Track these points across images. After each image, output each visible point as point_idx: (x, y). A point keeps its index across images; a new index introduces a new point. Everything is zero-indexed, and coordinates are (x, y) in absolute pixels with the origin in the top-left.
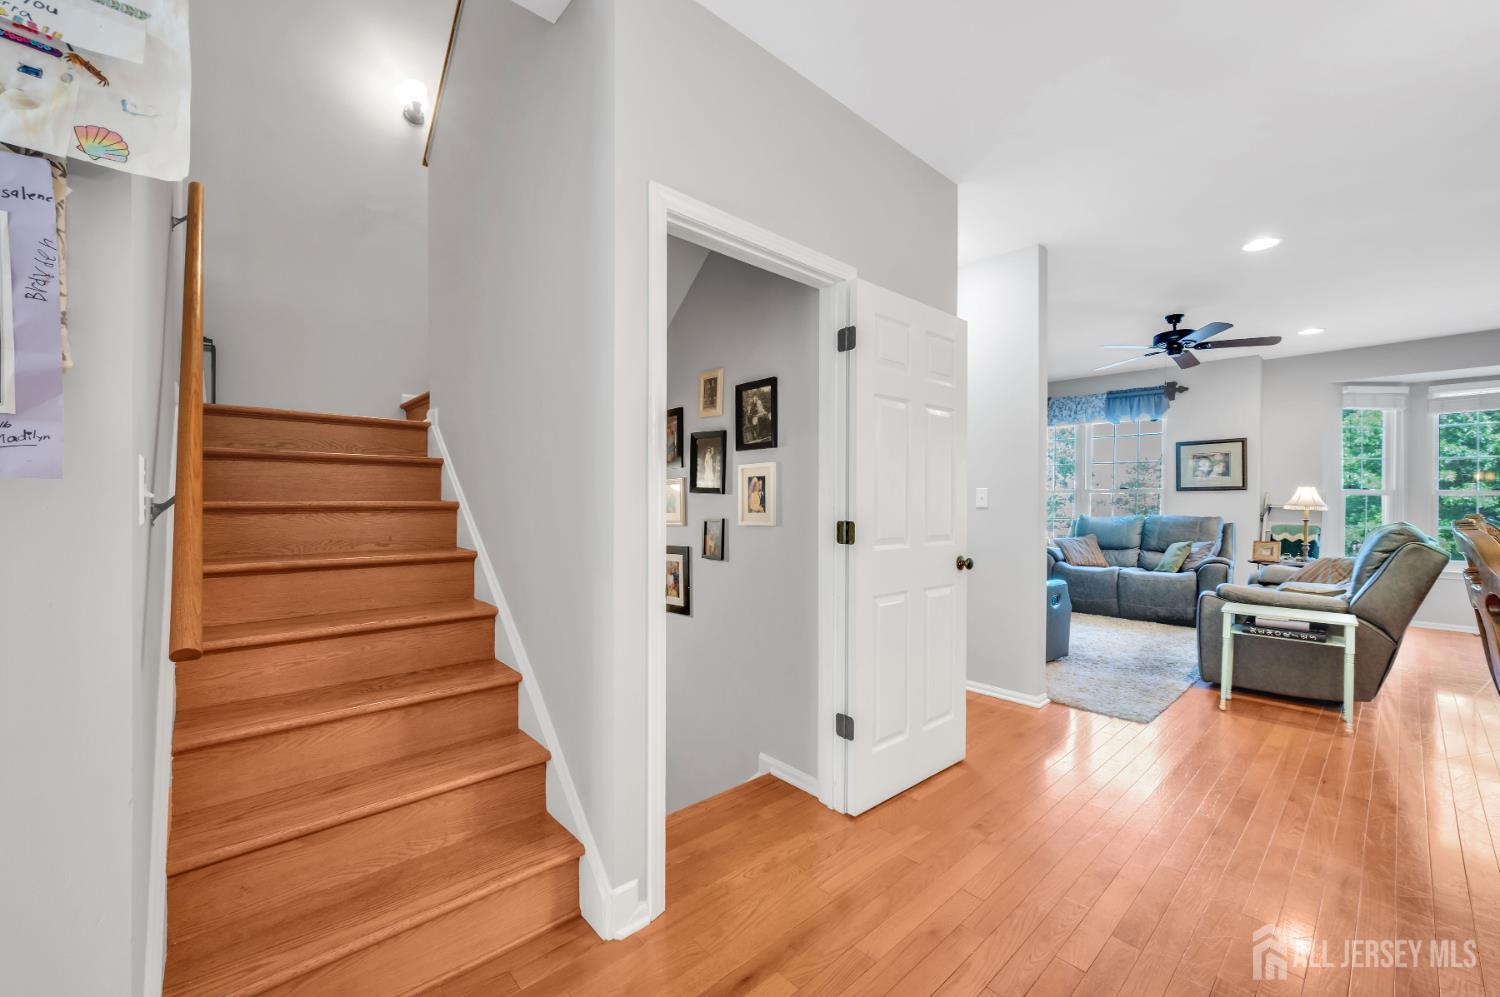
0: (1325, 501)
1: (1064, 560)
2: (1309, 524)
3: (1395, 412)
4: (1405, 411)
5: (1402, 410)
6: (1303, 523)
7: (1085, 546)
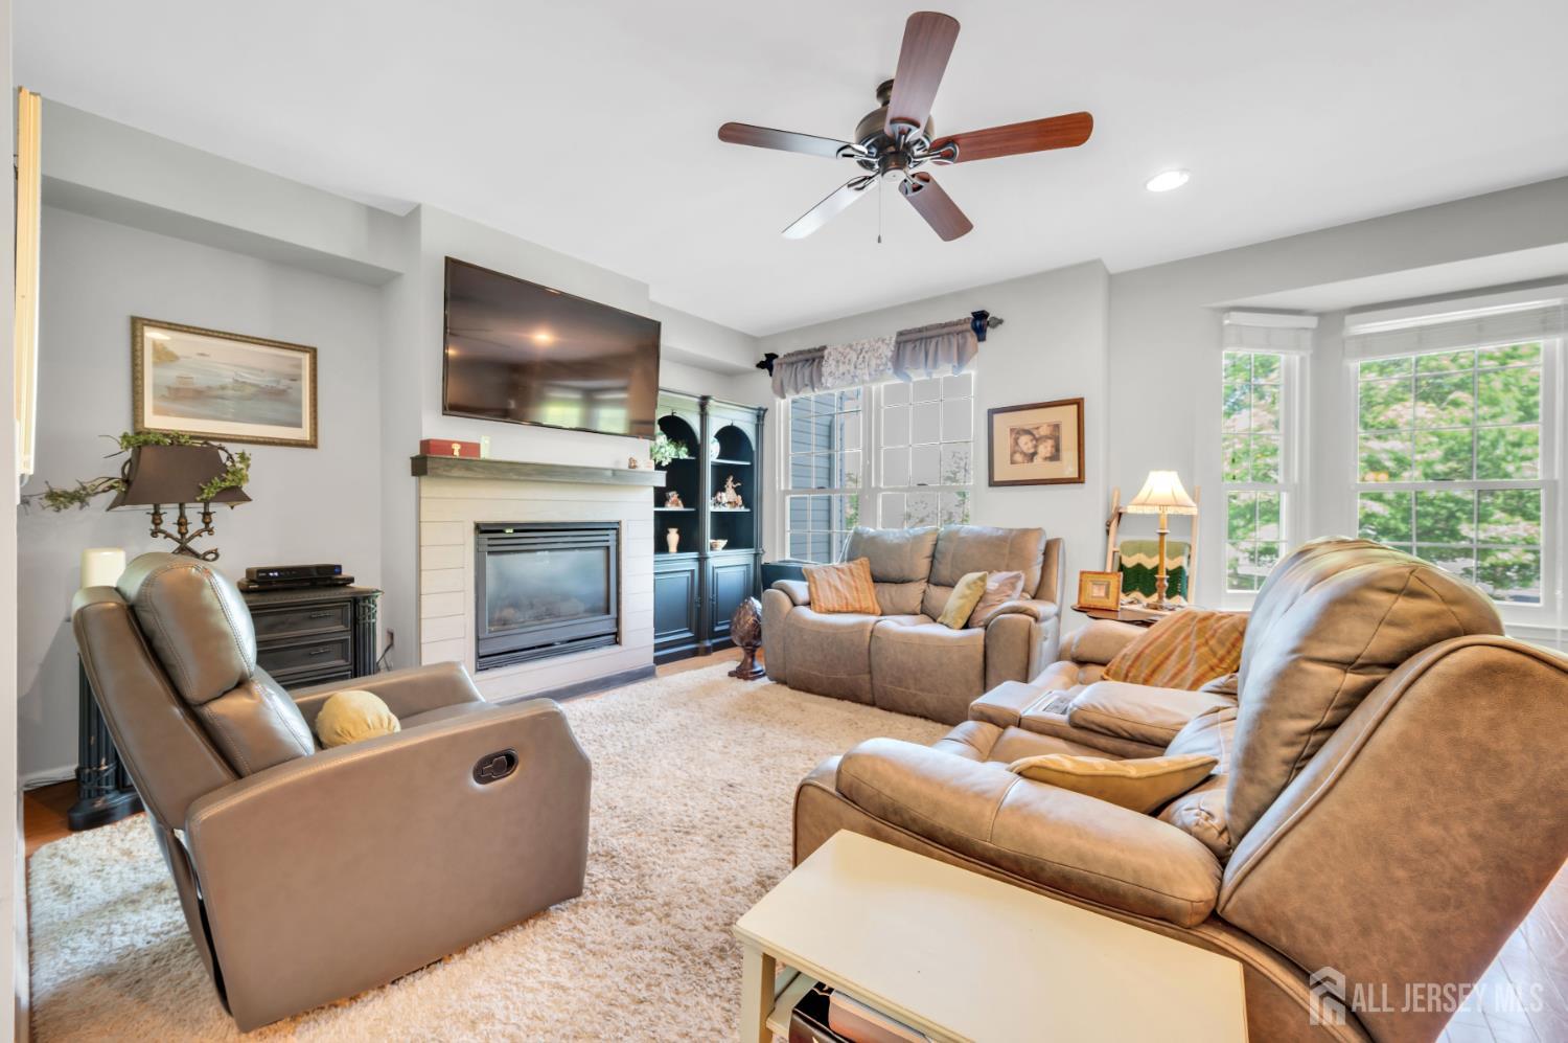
0: (1194, 500)
1: (808, 604)
2: (1166, 538)
3: (1297, 358)
4: (1312, 356)
5: (1307, 354)
6: (1157, 538)
7: (847, 578)
